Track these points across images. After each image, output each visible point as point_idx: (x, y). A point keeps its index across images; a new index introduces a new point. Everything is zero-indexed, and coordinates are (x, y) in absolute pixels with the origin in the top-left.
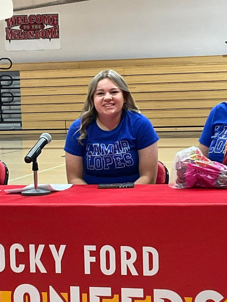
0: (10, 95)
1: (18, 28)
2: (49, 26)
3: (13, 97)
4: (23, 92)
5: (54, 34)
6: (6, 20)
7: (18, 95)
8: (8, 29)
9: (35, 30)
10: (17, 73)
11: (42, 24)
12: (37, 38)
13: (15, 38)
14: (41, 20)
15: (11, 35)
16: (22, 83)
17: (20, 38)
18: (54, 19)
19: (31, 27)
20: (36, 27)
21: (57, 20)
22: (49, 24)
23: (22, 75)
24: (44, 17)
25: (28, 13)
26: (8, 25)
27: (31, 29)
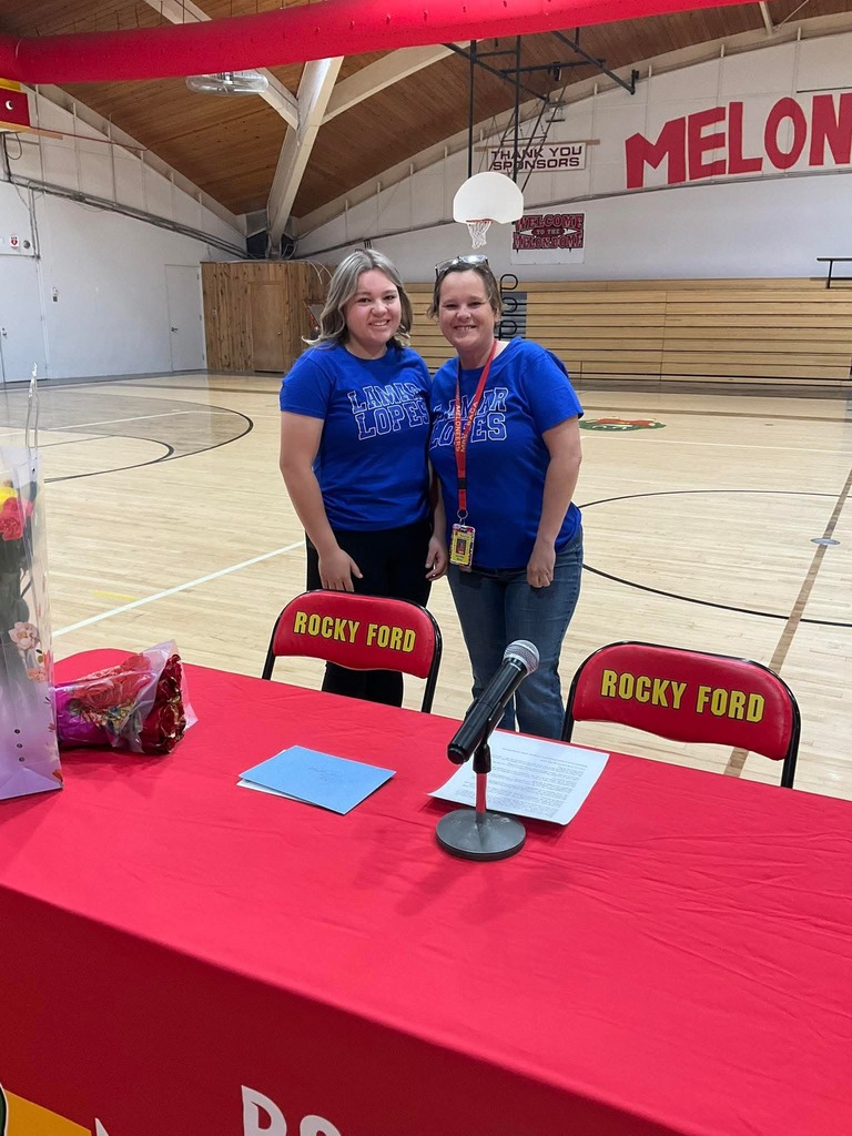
0: (512, 324)
1: (529, 232)
2: (570, 231)
3: (516, 327)
4: (530, 321)
5: (576, 241)
6: (513, 223)
7: (523, 324)
8: (516, 234)
9: (551, 236)
10: (523, 295)
11: (561, 227)
12: (553, 247)
13: (525, 247)
14: (561, 221)
15: (520, 243)
16: (530, 309)
17: (531, 247)
18: (577, 221)
19: (546, 232)
20: (553, 231)
21: (582, 223)
22: (570, 227)
23: (530, 298)
24: (565, 217)
25: (544, 212)
26: (517, 228)
27: (546, 235)
